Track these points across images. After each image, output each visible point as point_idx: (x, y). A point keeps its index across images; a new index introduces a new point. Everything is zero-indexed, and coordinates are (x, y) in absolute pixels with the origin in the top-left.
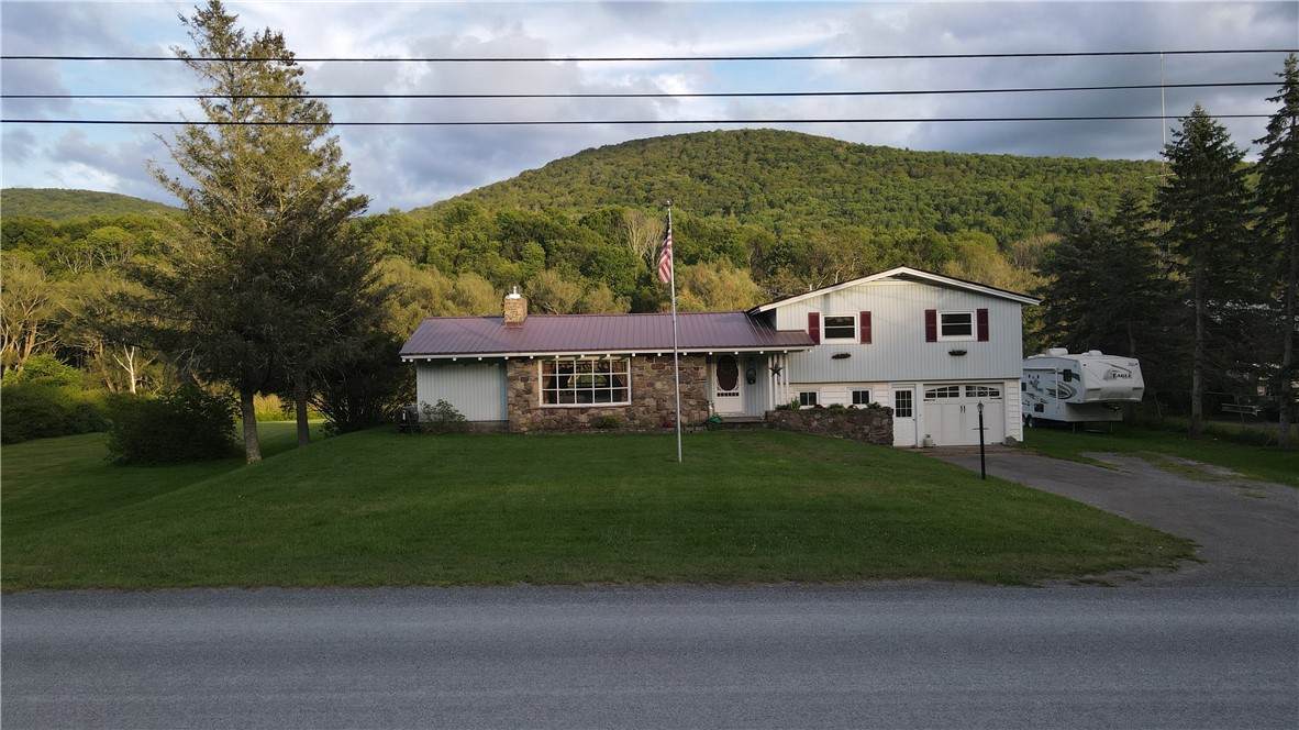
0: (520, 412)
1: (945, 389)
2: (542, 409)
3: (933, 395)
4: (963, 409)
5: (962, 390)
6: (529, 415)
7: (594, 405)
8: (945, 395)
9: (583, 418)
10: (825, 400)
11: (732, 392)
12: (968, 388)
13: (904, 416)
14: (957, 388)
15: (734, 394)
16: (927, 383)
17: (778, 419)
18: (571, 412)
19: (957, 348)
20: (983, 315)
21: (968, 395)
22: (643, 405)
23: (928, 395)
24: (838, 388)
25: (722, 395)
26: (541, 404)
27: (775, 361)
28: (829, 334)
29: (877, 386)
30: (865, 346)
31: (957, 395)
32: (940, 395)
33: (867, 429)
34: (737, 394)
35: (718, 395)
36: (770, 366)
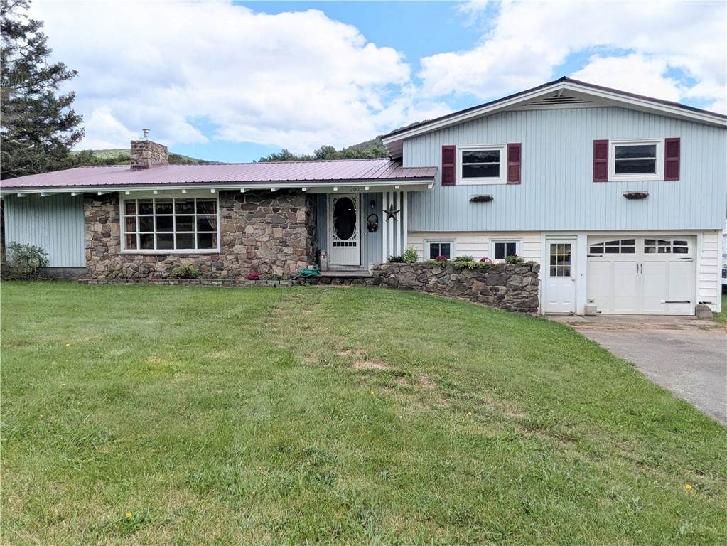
0: (98, 258)
1: (617, 243)
2: (124, 255)
3: (600, 250)
4: (640, 268)
5: (640, 246)
6: (107, 261)
7: (175, 251)
8: (616, 251)
10: (460, 249)
11: (348, 241)
12: (647, 242)
13: (560, 274)
14: (632, 242)
15: (351, 244)
16: (591, 234)
19: (634, 190)
20: (673, 147)
21: (647, 251)
23: (593, 250)
24: (477, 239)
25: (338, 244)
26: (124, 249)
27: (391, 202)
28: (468, 172)
29: (527, 238)
30: (513, 187)
31: (632, 251)
32: (609, 250)
34: (355, 244)
35: (334, 244)
36: (385, 208)
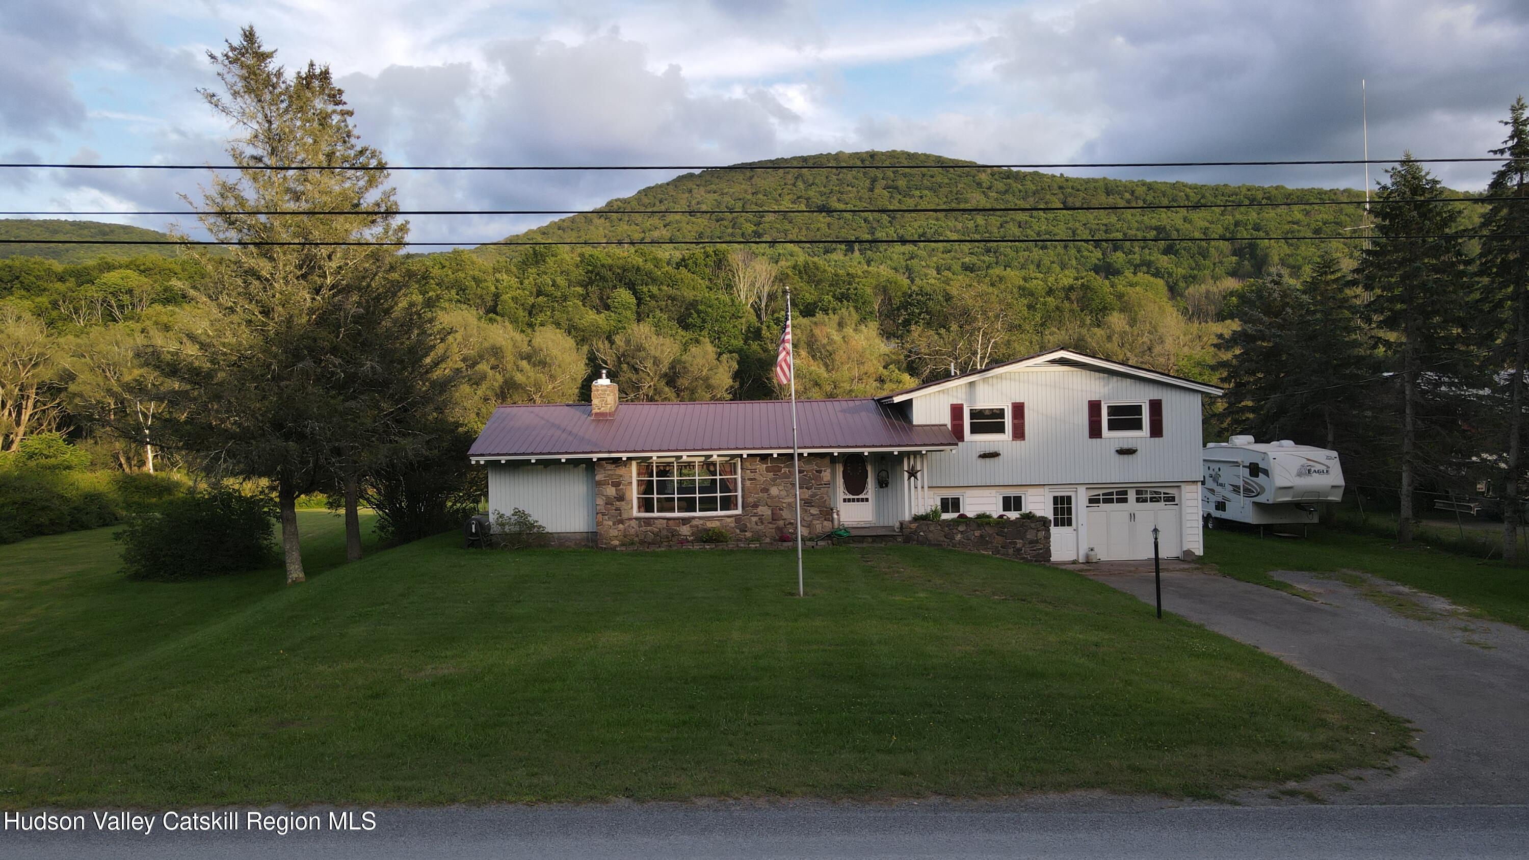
0: (611, 523)
1: (1112, 494)
2: (636, 519)
3: (1097, 501)
4: (1132, 517)
5: (1132, 496)
6: (621, 526)
7: (698, 514)
8: (1110, 501)
9: (685, 530)
10: (972, 506)
11: (860, 497)
12: (1138, 493)
13: (1063, 525)
14: (1125, 493)
15: (862, 500)
16: (1090, 486)
17: (915, 532)
18: (671, 522)
19: (1126, 446)
20: (1156, 407)
21: (1138, 500)
22: (755, 515)
23: (1091, 501)
24: (986, 492)
25: (849, 500)
26: (635, 513)
27: (912, 462)
28: (975, 429)
29: (1031, 491)
30: (1018, 443)
31: (1125, 500)
32: (1106, 501)
33: (1019, 543)
34: (867, 500)
35: (845, 500)
36: (906, 468)
